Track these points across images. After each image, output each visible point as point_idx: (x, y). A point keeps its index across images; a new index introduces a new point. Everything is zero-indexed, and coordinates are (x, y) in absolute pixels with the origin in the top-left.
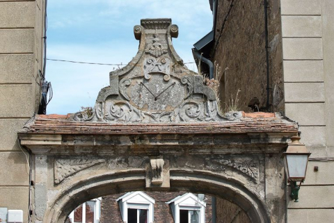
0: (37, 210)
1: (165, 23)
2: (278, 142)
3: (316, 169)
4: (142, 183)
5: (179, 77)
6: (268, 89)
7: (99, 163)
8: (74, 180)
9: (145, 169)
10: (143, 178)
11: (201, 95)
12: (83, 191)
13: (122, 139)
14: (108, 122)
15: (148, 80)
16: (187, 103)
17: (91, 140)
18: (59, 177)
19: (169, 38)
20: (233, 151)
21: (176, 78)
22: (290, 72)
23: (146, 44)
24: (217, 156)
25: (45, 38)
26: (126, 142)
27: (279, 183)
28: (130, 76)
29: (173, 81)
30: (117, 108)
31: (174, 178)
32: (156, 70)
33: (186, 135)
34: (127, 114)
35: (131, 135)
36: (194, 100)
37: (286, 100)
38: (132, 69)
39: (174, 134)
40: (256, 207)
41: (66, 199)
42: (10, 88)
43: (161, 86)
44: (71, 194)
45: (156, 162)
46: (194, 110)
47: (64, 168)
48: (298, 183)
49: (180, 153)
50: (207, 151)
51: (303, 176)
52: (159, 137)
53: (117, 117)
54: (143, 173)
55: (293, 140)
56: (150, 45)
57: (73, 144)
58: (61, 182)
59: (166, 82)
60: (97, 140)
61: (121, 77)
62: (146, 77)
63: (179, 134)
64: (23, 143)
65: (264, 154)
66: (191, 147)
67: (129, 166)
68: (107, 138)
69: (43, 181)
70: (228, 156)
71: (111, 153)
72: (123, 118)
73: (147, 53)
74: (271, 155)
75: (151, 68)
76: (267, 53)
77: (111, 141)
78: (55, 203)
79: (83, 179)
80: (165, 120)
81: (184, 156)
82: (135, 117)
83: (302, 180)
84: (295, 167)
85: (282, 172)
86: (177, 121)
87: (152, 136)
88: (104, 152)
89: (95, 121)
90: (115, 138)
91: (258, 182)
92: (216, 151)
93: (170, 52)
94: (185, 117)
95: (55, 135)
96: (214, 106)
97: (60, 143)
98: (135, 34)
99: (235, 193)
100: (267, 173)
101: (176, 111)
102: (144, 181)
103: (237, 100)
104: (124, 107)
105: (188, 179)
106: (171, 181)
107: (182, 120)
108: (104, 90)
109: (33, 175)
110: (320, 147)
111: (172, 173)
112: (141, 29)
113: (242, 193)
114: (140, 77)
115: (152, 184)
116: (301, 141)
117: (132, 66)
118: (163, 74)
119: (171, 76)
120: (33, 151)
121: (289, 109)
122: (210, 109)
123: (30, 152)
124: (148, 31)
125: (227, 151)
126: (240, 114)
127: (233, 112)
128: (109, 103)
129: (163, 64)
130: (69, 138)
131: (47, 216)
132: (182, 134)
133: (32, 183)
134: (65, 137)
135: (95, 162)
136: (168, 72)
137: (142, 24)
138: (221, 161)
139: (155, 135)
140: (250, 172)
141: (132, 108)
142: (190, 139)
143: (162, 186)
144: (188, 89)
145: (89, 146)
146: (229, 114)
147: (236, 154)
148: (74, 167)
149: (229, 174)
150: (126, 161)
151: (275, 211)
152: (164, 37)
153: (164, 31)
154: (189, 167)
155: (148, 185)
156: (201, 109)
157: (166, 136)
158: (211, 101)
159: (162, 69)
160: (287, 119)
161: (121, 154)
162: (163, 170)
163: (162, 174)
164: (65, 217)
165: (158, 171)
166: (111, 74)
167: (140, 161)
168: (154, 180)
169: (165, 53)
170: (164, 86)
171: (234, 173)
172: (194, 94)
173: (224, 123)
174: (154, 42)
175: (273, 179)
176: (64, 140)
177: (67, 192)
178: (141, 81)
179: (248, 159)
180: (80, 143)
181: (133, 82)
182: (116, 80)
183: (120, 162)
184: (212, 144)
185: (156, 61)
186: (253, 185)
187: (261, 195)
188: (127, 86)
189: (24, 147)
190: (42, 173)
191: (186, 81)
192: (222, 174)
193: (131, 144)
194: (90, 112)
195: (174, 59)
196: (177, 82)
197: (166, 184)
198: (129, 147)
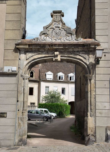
0: (21, 67)
1: (60, 12)
2: (93, 47)
3: (105, 56)
4: (52, 59)
5: (64, 28)
6: (90, 33)
7: (40, 53)
8: (32, 58)
9: (53, 55)
10: (52, 58)
11: (70, 33)
12: (35, 62)
13: (46, 46)
14: (43, 41)
15: (54, 29)
16: (66, 36)
17: (37, 46)
18: (28, 57)
19: (61, 16)
20: (79, 50)
21: (63, 28)
22: (97, 26)
23: (54, 18)
24: (75, 51)
25: (26, 18)
26: (47, 47)
27: (94, 59)
28: (49, 28)
29: (62, 29)
30: (45, 37)
31: (62, 58)
32: (57, 26)
33: (65, 45)
34: (48, 39)
35: (49, 45)
36: (68, 35)
37: (96, 35)
38: (50, 26)
39: (62, 44)
40: (86, 67)
41: (30, 64)
42: (14, 31)
43: (58, 31)
44: (31, 62)
45: (56, 53)
46: (68, 38)
47: (29, 55)
48: (99, 59)
49: (64, 51)
50: (72, 50)
51: (101, 57)
52: (57, 45)
53: (45, 40)
54: (52, 56)
55: (98, 45)
56: (55, 19)
57: (32, 47)
58: (28, 59)
59: (60, 29)
60: (39, 46)
61: (46, 28)
62: (54, 28)
63: (63, 44)
64: (17, 47)
65: (89, 51)
66: (67, 49)
67: (48, 54)
68: (42, 46)
69: (23, 58)
70: (78, 51)
71: (43, 50)
72: (47, 40)
73: (54, 21)
74: (91, 51)
75: (55, 25)
76: (90, 23)
77: (43, 47)
78: (26, 65)
79: (35, 58)
80: (59, 41)
81: (65, 51)
82: (50, 40)
83: (101, 58)
84: (99, 54)
85: (94, 56)
86: (63, 41)
87: (55, 45)
88: (41, 50)
89: (39, 41)
90: (44, 45)
91: (87, 59)
92: (75, 50)
93: (61, 21)
94: (65, 40)
95: (26, 45)
96: (74, 37)
97: (28, 47)
98: (51, 15)
99: (80, 63)
100: (90, 56)
101: (63, 38)
102: (53, 59)
103: (81, 35)
104: (47, 37)
105: (66, 58)
106: (61, 59)
107: (64, 41)
108: (42, 32)
109: (20, 57)
110: (106, 49)
111: (61, 56)
112: (53, 14)
113: (82, 62)
114: (52, 28)
115: (55, 60)
116: (101, 46)
117: (50, 25)
118: (59, 27)
119: (61, 28)
120: (20, 50)
121: (97, 37)
122: (73, 37)
123: (19, 50)
124: (55, 15)
125: (78, 50)
126: (82, 39)
127: (80, 38)
128: (43, 36)
129: (59, 24)
130: (31, 46)
131: (24, 69)
132: (64, 45)
133: (20, 59)
134: (29, 45)
135: (38, 53)
136: (61, 26)
137: (53, 12)
138: (76, 53)
139: (56, 45)
140: (85, 56)
141: (50, 37)
142: (67, 46)
143: (58, 60)
144: (66, 32)
145: (37, 48)
146: (79, 39)
147: (80, 51)
148: (32, 54)
149: (78, 57)
150: (48, 53)
151: (92, 68)
152: (59, 16)
153: (59, 14)
154: (66, 55)
155: (54, 60)
156: (70, 38)
157: (59, 45)
158: (73, 35)
159: (59, 26)
160: (96, 40)
161: (46, 51)
162: (58, 55)
163: (58, 57)
164: (30, 69)
165: (57, 56)
166: (44, 27)
167: (52, 53)
168: (56, 58)
169: (60, 21)
170: (59, 31)
171: (80, 57)
172: (68, 33)
173: (77, 42)
174: (57, 18)
175: (92, 58)
176: (29, 46)
177: (30, 62)
178: (53, 29)
179: (84, 52)
180: (34, 47)
181: (50, 29)
182: (45, 29)
183: (46, 53)
184: (73, 47)
185: (57, 23)
186: (85, 60)
187: (88, 63)
188: (48, 31)
189: (17, 48)
190: (23, 56)
191: (66, 29)
192: (76, 57)
193: (49, 47)
194: (37, 39)
195: (62, 23)
196: (63, 30)
197: (59, 60)
198: (48, 48)
